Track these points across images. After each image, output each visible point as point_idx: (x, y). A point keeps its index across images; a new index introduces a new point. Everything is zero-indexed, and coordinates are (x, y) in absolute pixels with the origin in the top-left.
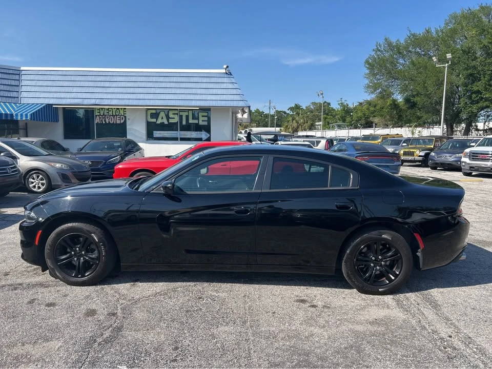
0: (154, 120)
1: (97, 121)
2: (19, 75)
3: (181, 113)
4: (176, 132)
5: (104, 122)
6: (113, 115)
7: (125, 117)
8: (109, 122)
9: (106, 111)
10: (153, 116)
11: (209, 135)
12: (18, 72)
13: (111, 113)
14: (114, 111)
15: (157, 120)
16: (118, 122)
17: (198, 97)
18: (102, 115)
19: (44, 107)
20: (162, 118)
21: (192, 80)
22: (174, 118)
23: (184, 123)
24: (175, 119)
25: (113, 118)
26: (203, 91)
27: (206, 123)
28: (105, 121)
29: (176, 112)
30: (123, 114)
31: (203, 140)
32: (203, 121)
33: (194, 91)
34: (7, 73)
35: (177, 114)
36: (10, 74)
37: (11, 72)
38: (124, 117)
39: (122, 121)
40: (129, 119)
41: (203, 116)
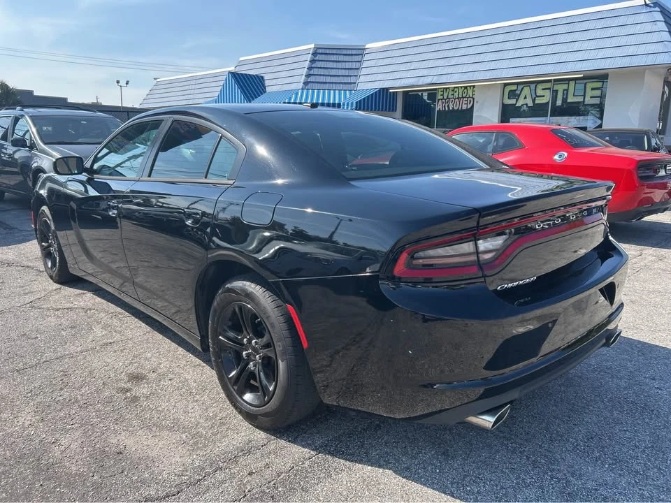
0: (513, 101)
1: (439, 107)
2: (362, 54)
3: (556, 87)
4: (544, 119)
5: (447, 109)
6: (458, 98)
7: (474, 99)
8: (453, 108)
9: (451, 93)
10: (513, 94)
11: (599, 122)
12: (360, 52)
13: (456, 95)
14: (461, 90)
15: (517, 101)
16: (464, 107)
17: (579, 56)
18: (445, 98)
19: (376, 92)
20: (525, 98)
21: (578, 27)
22: (544, 96)
23: (559, 103)
24: (546, 98)
25: (458, 103)
26: (592, 44)
27: (597, 101)
28: (448, 106)
29: (548, 85)
30: (471, 96)
31: (588, 129)
32: (591, 97)
33: (576, 46)
34: (349, 55)
35: (549, 89)
36: (352, 55)
37: (354, 52)
38: (472, 100)
39: (469, 106)
40: (477, 102)
41: (593, 89)
